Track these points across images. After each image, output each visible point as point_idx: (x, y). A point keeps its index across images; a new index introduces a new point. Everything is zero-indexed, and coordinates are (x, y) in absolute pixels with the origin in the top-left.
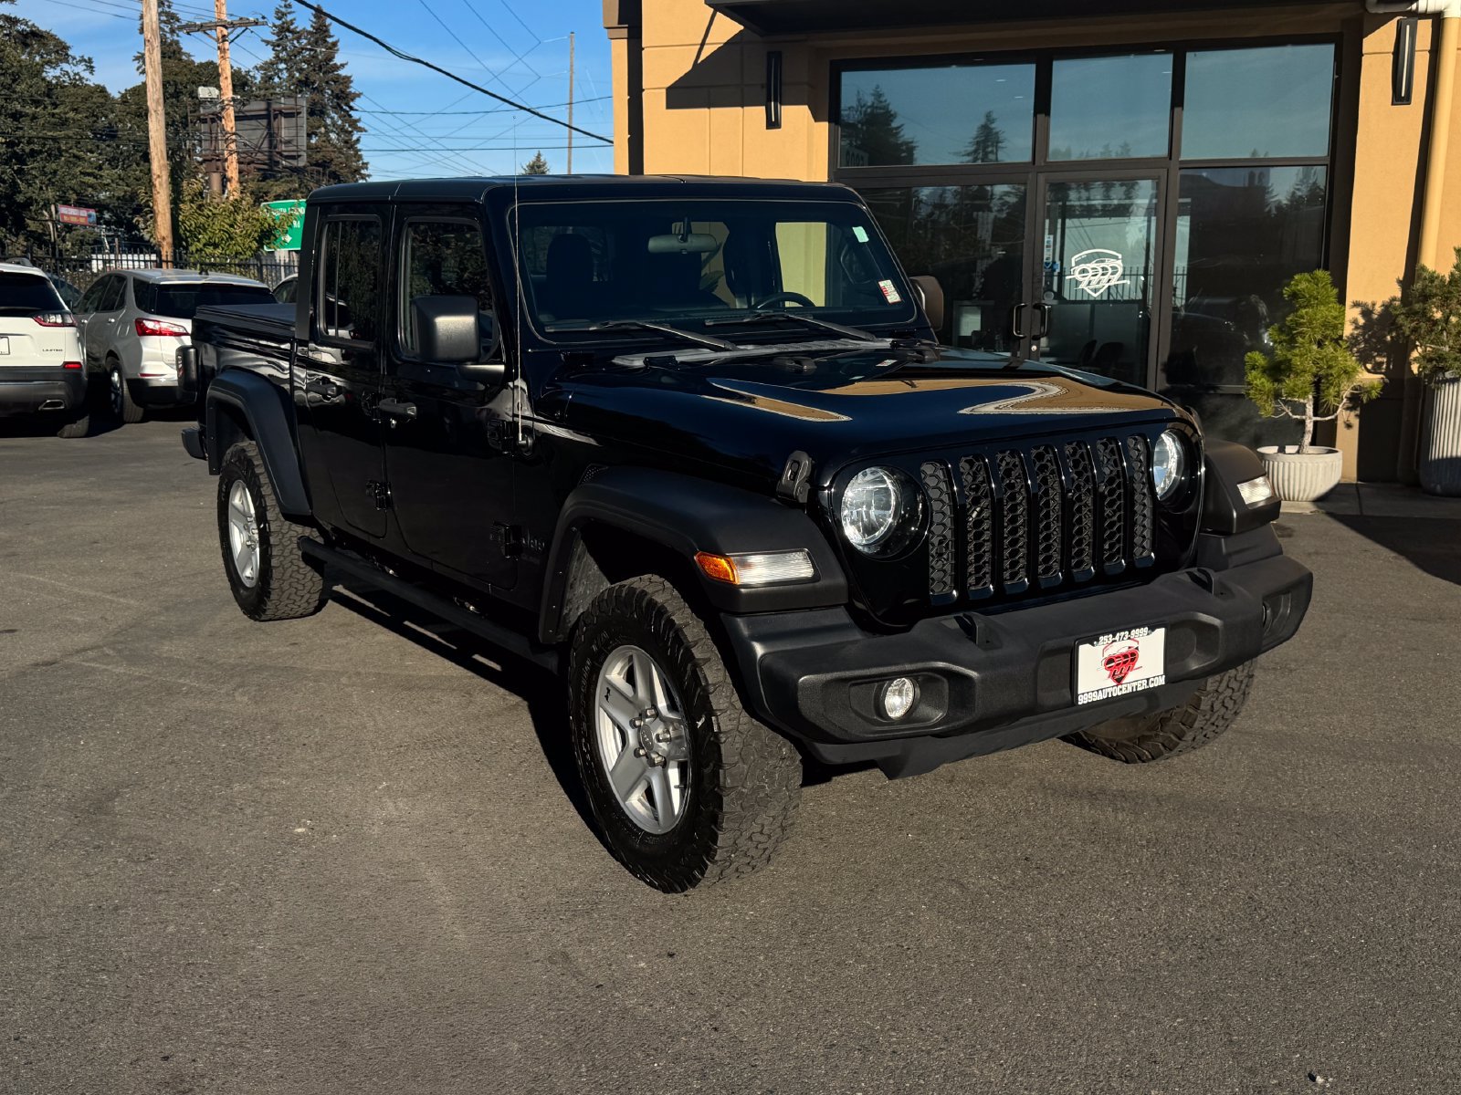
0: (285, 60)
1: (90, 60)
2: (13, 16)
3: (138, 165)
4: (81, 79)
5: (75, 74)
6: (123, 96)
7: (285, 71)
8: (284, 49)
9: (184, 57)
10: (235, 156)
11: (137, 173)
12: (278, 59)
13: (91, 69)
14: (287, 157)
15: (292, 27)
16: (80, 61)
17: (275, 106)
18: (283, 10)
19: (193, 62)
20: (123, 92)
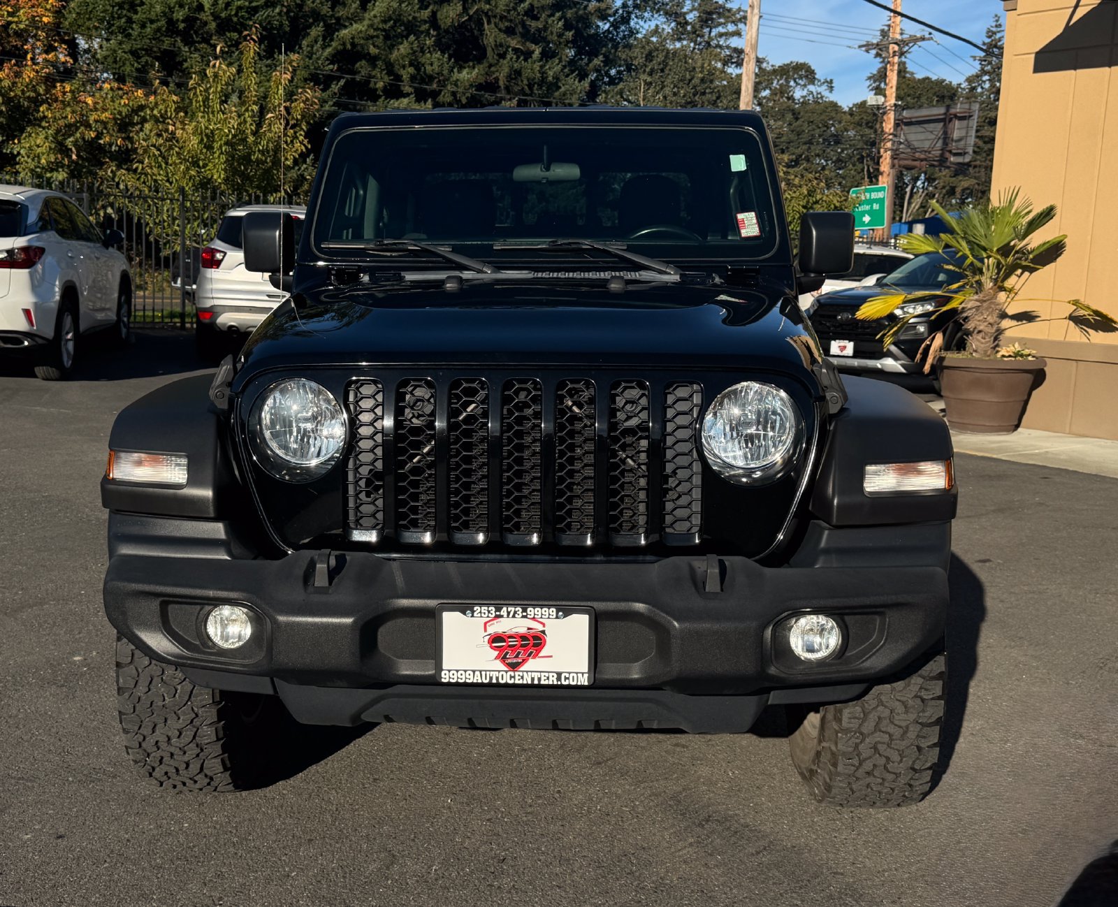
0: (989, 72)
1: (831, 81)
2: (740, 47)
3: (854, 165)
4: (822, 97)
5: (818, 94)
6: (851, 109)
7: (987, 82)
8: (990, 63)
9: (908, 75)
10: (889, 152)
11: (852, 172)
12: (983, 72)
13: (831, 89)
14: (955, 155)
15: (999, 44)
16: (824, 83)
17: (952, 111)
18: (994, 29)
19: (914, 78)
20: (851, 106)
